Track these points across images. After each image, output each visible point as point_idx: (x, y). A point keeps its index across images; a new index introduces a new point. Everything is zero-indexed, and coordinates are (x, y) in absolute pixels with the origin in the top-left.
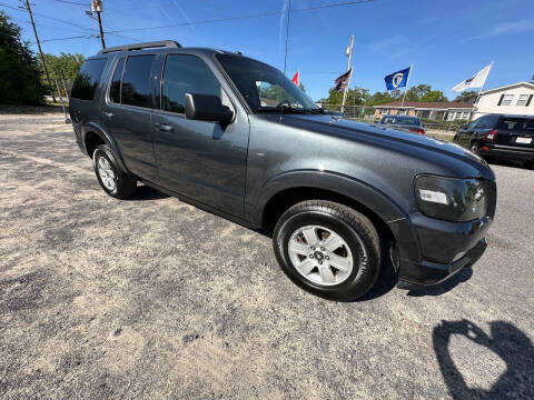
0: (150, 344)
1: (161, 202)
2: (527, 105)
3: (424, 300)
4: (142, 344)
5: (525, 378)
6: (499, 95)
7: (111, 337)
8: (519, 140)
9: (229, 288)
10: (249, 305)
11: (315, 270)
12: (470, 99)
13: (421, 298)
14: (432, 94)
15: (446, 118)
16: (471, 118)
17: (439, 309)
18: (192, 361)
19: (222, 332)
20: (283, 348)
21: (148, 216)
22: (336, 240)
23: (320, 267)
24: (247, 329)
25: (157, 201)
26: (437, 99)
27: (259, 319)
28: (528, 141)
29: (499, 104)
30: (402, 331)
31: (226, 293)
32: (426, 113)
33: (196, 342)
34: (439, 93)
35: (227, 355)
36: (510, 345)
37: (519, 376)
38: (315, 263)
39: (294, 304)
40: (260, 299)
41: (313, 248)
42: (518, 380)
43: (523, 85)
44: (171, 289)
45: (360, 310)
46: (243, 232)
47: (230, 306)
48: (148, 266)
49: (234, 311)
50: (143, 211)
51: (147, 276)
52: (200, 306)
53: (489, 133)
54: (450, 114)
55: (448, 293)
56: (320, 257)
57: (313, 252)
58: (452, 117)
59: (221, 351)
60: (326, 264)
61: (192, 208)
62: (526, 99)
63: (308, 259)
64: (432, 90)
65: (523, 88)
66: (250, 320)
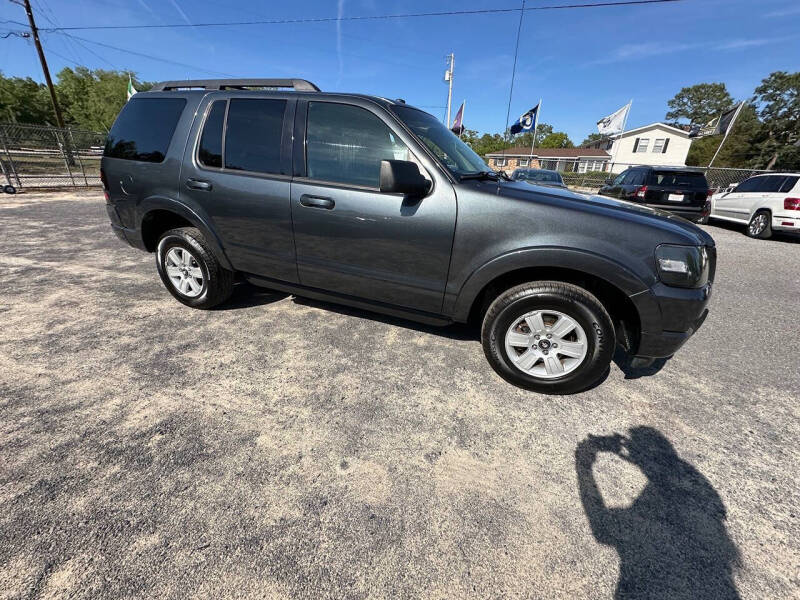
0: (392, 470)
1: (274, 308)
2: (664, 152)
3: (642, 381)
4: (382, 471)
5: (751, 432)
6: (633, 139)
7: (340, 472)
8: (672, 197)
9: (439, 399)
10: (474, 413)
11: (540, 363)
12: (601, 144)
13: (639, 380)
14: (555, 137)
15: (576, 169)
16: (604, 169)
17: (660, 387)
18: (451, 476)
19: (462, 444)
20: (535, 447)
21: (267, 328)
22: (567, 323)
23: (545, 358)
24: (487, 436)
25: (264, 307)
26: (561, 143)
27: (493, 425)
28: (680, 198)
29: (635, 151)
30: (637, 413)
31: (439, 406)
32: (552, 164)
33: (441, 459)
34: (563, 136)
35: (484, 465)
36: (730, 408)
37: (746, 432)
38: (539, 354)
39: (521, 405)
40: (482, 406)
41: (537, 336)
42: (746, 435)
43: (658, 127)
44: (371, 410)
45: (589, 400)
46: (412, 336)
47: (454, 417)
48: (320, 390)
49: (461, 421)
50: (255, 322)
51: (328, 401)
52: (420, 423)
53: (640, 189)
54: (581, 165)
55: (660, 372)
56: (545, 346)
57: (537, 342)
58: (583, 169)
59: (474, 461)
60: (553, 352)
61: (323, 312)
62: (662, 143)
63: (530, 351)
64: (554, 131)
65: (657, 130)
66: (484, 427)
